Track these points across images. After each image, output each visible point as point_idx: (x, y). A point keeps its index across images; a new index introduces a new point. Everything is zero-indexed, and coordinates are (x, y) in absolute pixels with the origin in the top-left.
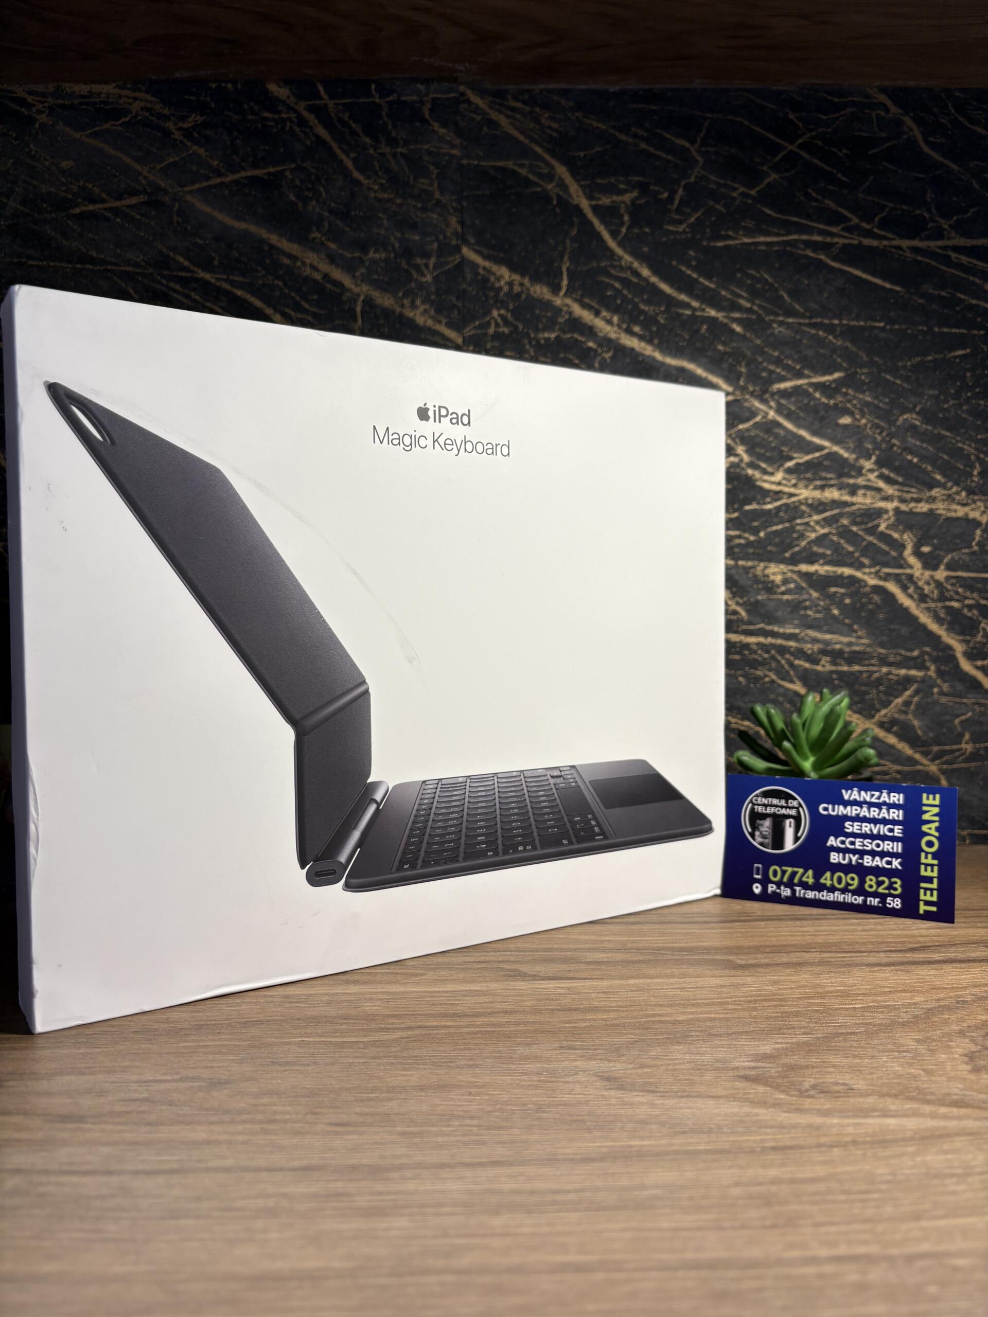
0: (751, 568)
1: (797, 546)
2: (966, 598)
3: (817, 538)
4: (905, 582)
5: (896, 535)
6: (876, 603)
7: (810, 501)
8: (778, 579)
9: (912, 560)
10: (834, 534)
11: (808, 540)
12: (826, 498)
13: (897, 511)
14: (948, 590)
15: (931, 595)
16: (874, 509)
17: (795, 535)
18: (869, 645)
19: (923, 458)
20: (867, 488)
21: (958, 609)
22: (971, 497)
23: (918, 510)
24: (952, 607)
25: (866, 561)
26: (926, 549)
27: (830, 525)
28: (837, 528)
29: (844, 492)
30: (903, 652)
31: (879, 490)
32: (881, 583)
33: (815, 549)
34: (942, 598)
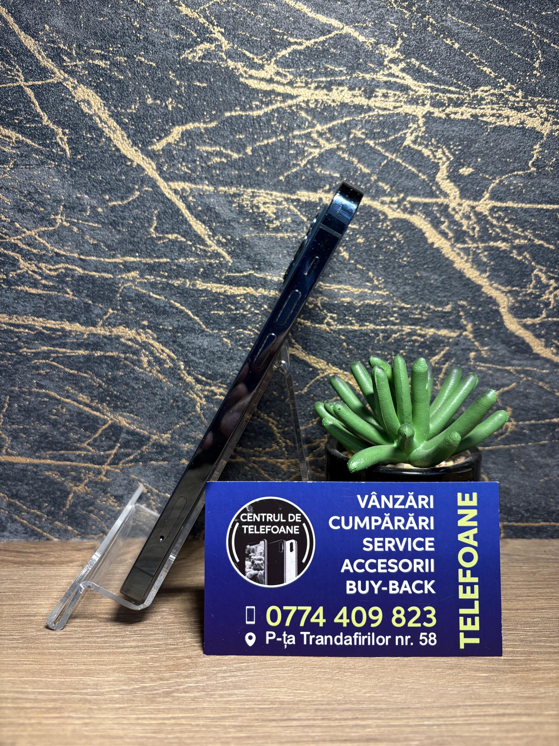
0: (235, 195)
1: (295, 165)
2: (517, 237)
3: (321, 155)
4: (438, 215)
5: (426, 152)
6: (398, 242)
7: (312, 106)
8: (270, 211)
9: (447, 186)
10: (344, 151)
11: (310, 157)
12: (333, 101)
13: (428, 116)
14: (492, 226)
15: (471, 233)
16: (398, 114)
17: (292, 152)
18: (388, 298)
19: (466, 43)
20: (389, 85)
21: (504, 251)
22: (530, 98)
23: (458, 117)
24: (498, 248)
25: (387, 187)
26: (465, 171)
27: (339, 139)
28: (348, 142)
29: (357, 92)
30: (432, 307)
31: (405, 89)
32: (406, 216)
33: (318, 170)
34: (485, 236)
